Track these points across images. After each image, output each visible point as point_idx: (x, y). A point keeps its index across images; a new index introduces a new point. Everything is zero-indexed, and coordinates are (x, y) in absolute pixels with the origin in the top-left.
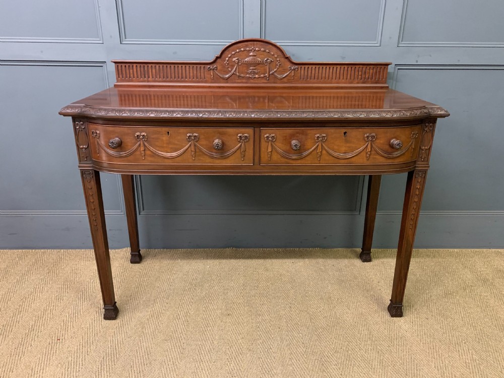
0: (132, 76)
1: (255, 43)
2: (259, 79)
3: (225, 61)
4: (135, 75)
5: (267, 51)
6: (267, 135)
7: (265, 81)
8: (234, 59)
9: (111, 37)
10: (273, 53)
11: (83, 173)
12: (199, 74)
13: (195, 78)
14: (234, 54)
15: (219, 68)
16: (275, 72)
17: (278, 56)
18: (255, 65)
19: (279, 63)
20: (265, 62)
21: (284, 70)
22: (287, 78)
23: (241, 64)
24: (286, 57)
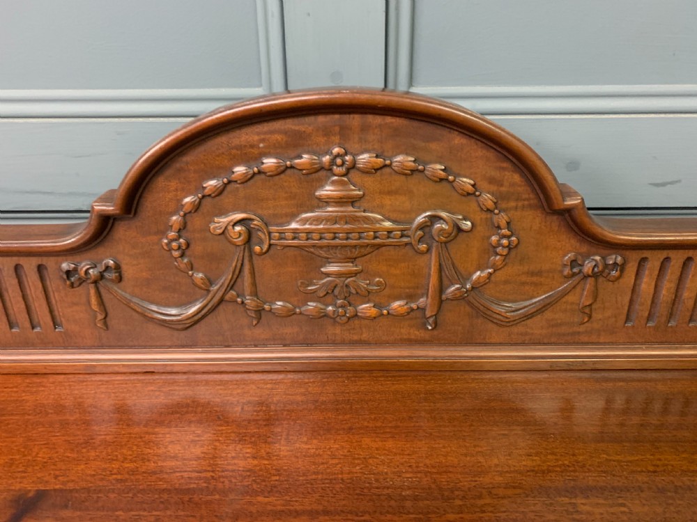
1: (355, 120)
3: (163, 233)
7: (416, 333)
8: (224, 220)
10: (466, 182)
12: (16, 304)
14: (220, 192)
15: (128, 271)
17: (500, 198)
18: (356, 252)
19: (505, 242)
20: (420, 233)
21: (533, 274)
22: (548, 314)
23: (265, 247)
24: (557, 208)
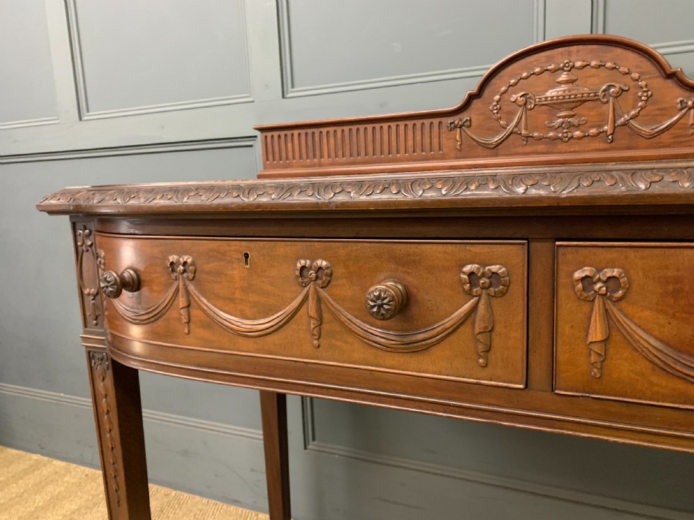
0: (290, 154)
1: (574, 48)
2: (586, 140)
3: (491, 103)
4: (297, 154)
5: (609, 64)
6: (587, 271)
7: (602, 146)
8: (514, 96)
9: (267, 86)
10: (626, 70)
11: (91, 356)
12: (427, 141)
13: (418, 149)
14: (516, 84)
15: (474, 122)
16: (633, 118)
17: (641, 74)
18: (574, 104)
19: (645, 94)
20: (603, 93)
21: (661, 109)
22: (671, 131)
23: (533, 106)
24: (669, 73)
